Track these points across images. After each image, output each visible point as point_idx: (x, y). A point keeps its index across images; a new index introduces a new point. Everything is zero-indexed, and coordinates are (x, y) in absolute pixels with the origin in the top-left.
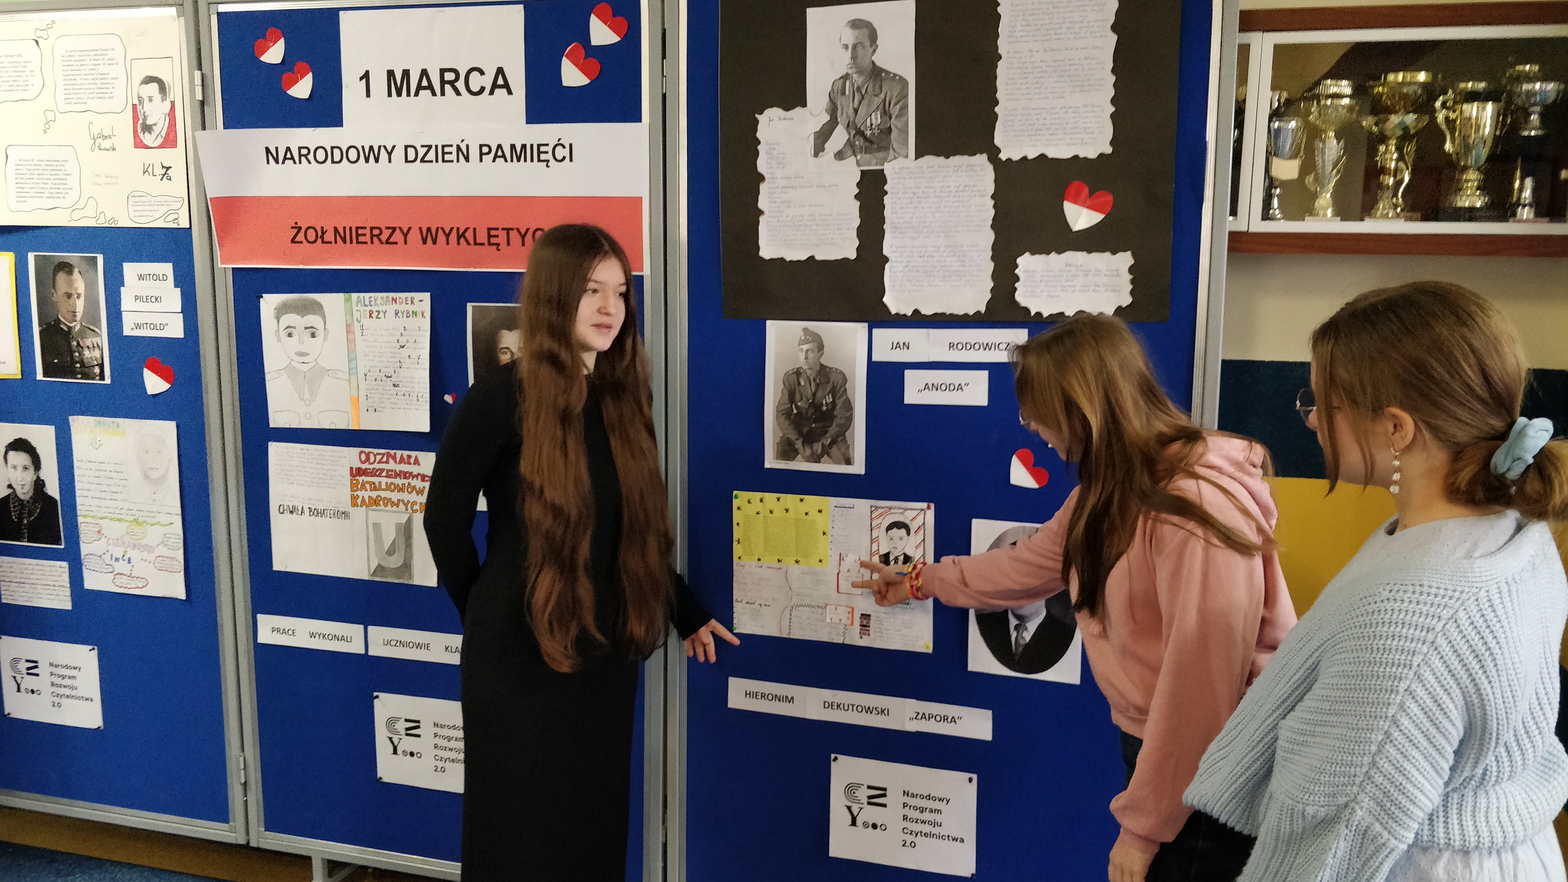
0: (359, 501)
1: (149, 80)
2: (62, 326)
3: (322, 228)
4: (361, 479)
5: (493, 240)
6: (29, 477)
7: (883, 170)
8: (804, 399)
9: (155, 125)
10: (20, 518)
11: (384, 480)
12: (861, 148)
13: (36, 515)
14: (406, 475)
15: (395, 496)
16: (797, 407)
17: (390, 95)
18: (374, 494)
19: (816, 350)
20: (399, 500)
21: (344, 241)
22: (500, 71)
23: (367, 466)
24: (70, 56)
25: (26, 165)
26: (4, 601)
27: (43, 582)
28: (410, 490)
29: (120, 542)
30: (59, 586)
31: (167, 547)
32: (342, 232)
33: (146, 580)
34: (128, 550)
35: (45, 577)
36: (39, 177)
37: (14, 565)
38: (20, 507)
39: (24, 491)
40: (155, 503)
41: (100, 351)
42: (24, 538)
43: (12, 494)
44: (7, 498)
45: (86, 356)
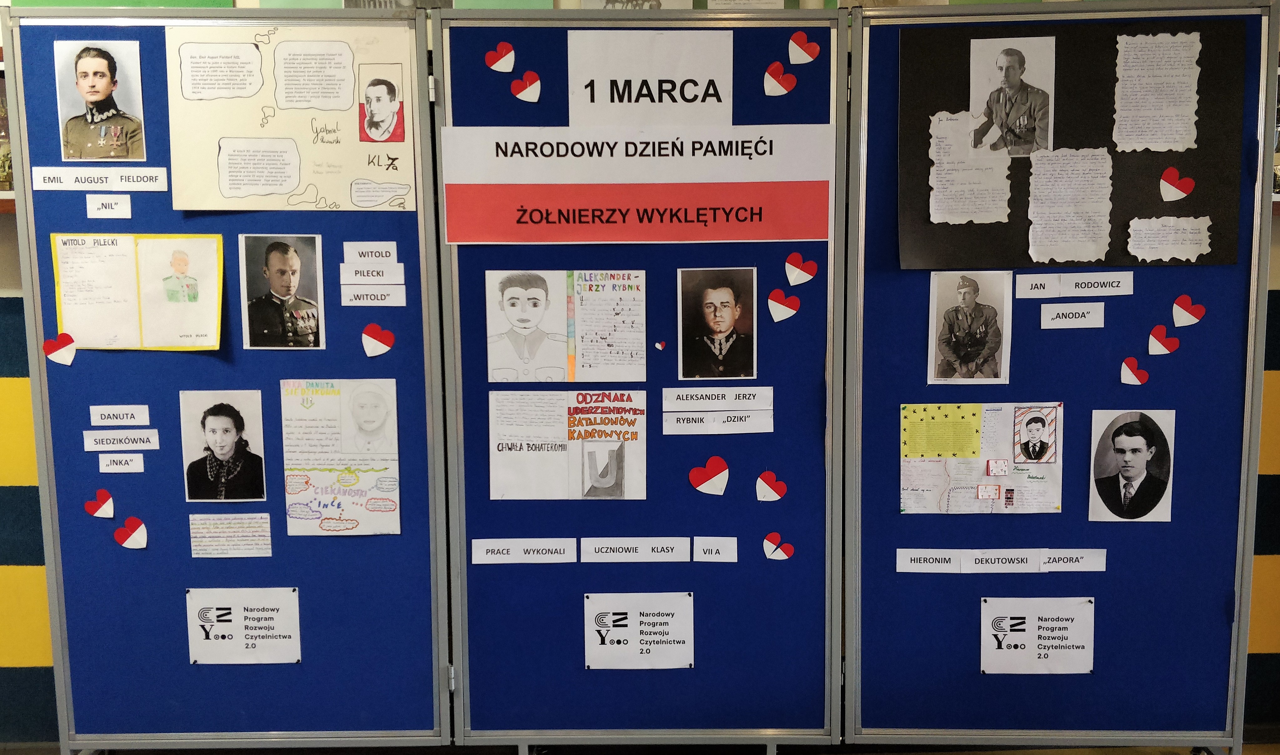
0: (576, 435)
1: (377, 82)
2: (274, 300)
3: (547, 210)
4: (577, 417)
5: (701, 218)
6: (231, 439)
7: (1029, 157)
8: (961, 329)
9: (382, 121)
10: (217, 477)
11: (598, 416)
12: (1011, 141)
13: (236, 473)
14: (618, 410)
15: (609, 428)
16: (956, 336)
17: (612, 100)
18: (590, 428)
19: (973, 292)
20: (612, 432)
21: (568, 221)
22: (711, 83)
23: (583, 405)
24: (293, 59)
25: (241, 155)
26: (193, 556)
27: (240, 534)
28: (622, 422)
29: (329, 489)
30: (260, 536)
31: (382, 490)
32: (566, 214)
33: (357, 521)
34: (338, 496)
35: (243, 529)
36: (255, 166)
37: (208, 522)
38: (218, 467)
39: (224, 452)
40: (369, 452)
41: (316, 321)
42: (221, 495)
43: (210, 457)
44: (203, 460)
45: (300, 326)
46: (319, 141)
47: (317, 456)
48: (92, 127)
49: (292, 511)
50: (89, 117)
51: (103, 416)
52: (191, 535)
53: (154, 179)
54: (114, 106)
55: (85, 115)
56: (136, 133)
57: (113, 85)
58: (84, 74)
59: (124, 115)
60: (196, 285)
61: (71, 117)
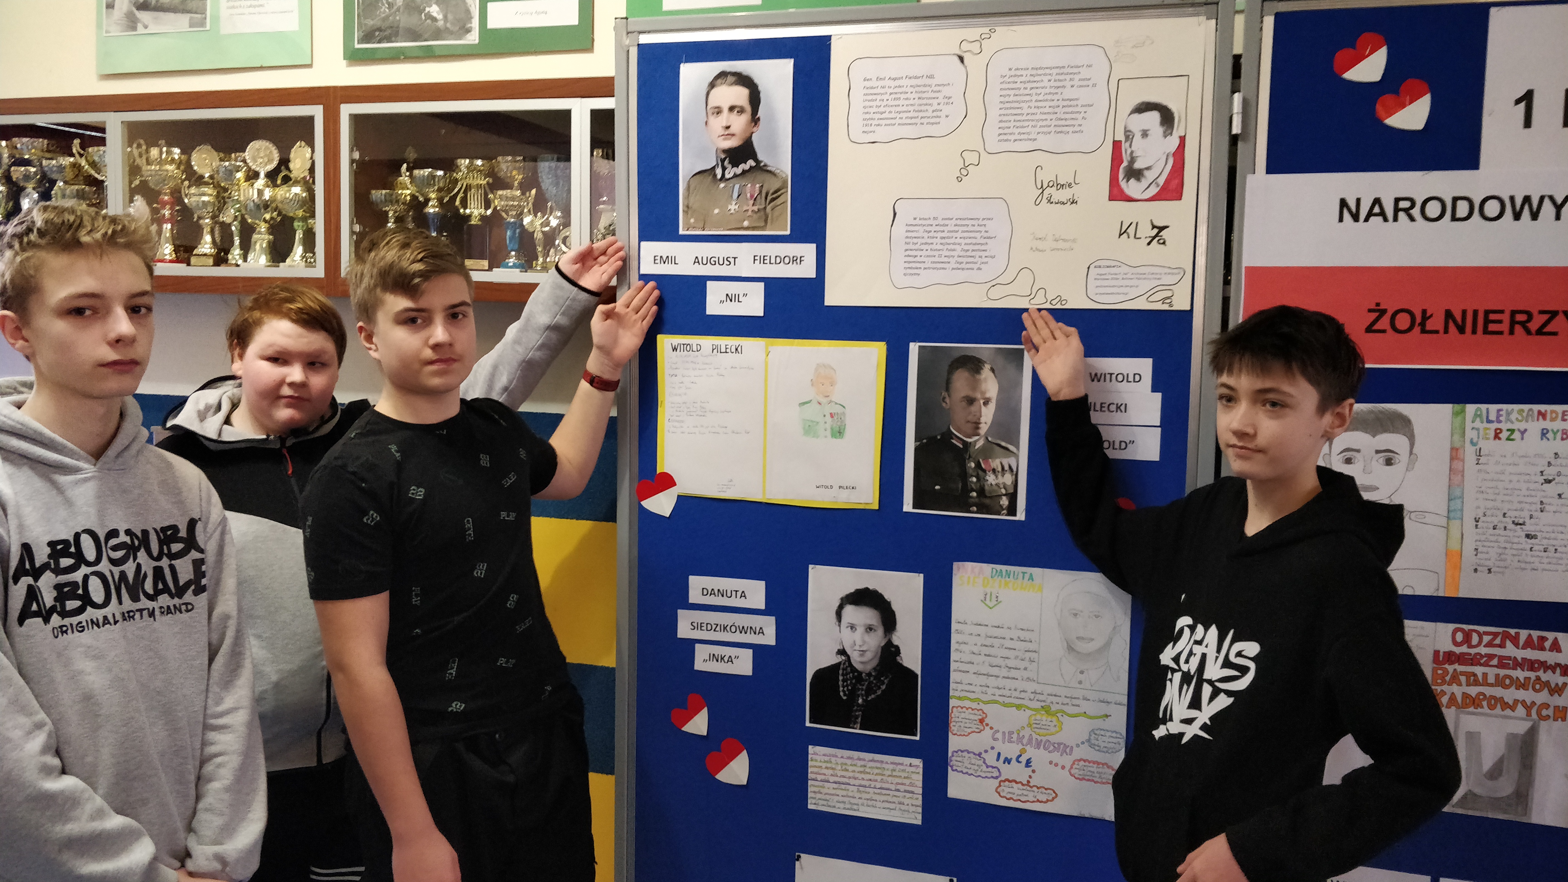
0: (1445, 699)
1: (1144, 108)
2: (954, 442)
3: (1424, 312)
4: (1450, 668)
6: (876, 641)
9: (1148, 168)
10: (853, 695)
11: (1492, 673)
13: (879, 692)
14: (1531, 665)
15: (1510, 695)
17: (1565, 124)
18: (1473, 691)
20: (1516, 701)
21: (1461, 329)
23: (1464, 649)
24: (1015, 76)
25: (924, 225)
26: (810, 807)
27: (878, 785)
28: (1538, 687)
29: (1015, 736)
30: (905, 791)
31: (1097, 748)
32: (1459, 319)
33: (1054, 792)
34: (1028, 748)
35: (883, 777)
36: (943, 241)
37: (833, 759)
38: (854, 681)
39: (864, 659)
40: (1081, 686)
41: (1014, 477)
42: (855, 723)
43: (844, 664)
44: (834, 668)
45: (989, 483)
46: (1045, 201)
47: (1001, 682)
48: (722, 185)
49: (956, 761)
50: (719, 172)
51: (705, 592)
52: (809, 775)
53: (798, 261)
54: (754, 156)
55: (714, 168)
56: (779, 193)
57: (753, 124)
58: (716, 110)
59: (765, 168)
60: (844, 413)
61: (697, 171)
